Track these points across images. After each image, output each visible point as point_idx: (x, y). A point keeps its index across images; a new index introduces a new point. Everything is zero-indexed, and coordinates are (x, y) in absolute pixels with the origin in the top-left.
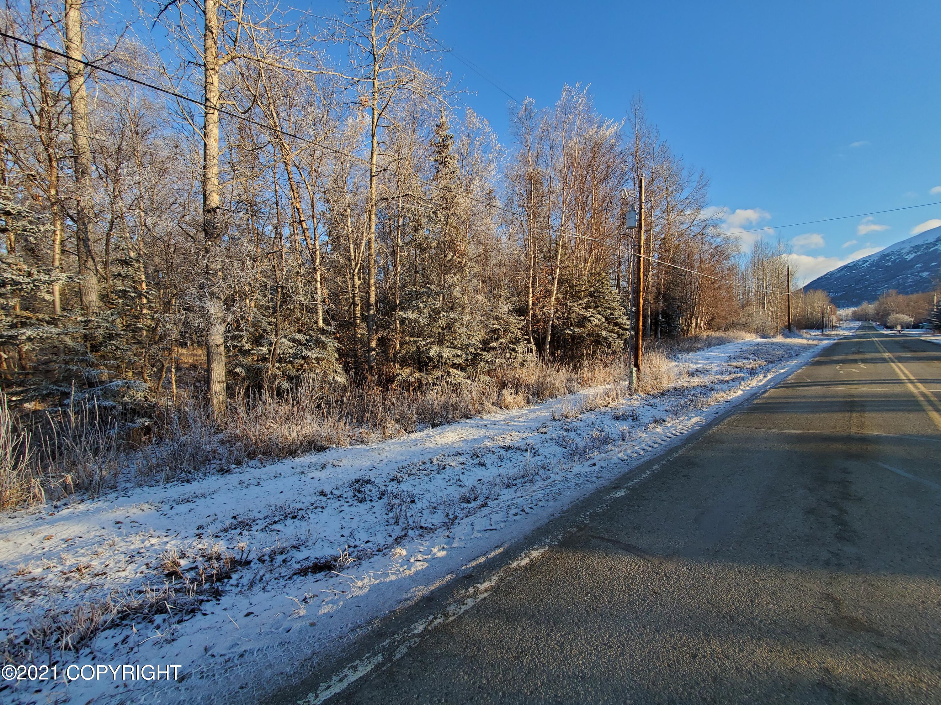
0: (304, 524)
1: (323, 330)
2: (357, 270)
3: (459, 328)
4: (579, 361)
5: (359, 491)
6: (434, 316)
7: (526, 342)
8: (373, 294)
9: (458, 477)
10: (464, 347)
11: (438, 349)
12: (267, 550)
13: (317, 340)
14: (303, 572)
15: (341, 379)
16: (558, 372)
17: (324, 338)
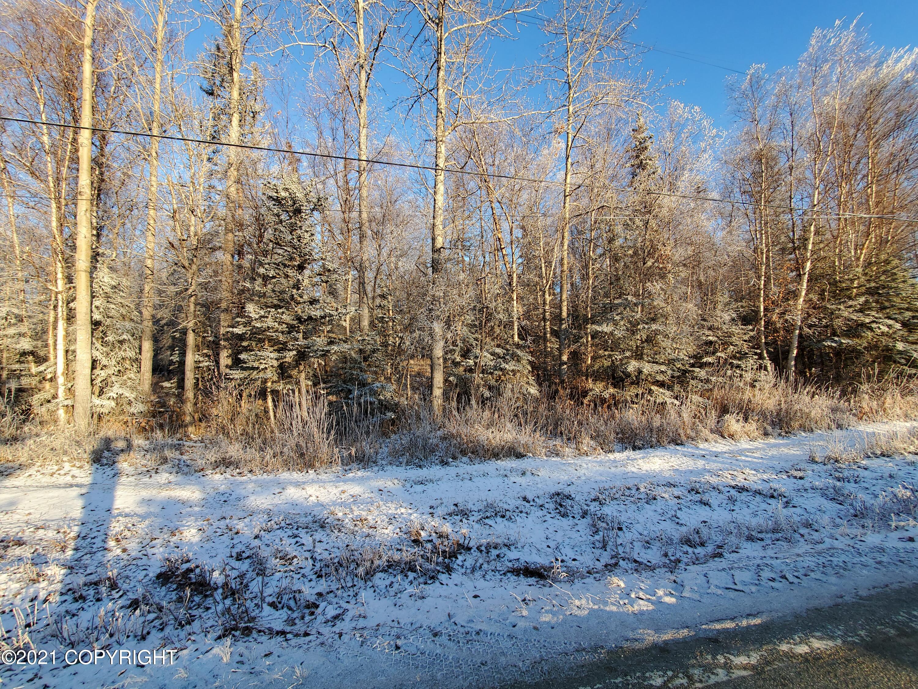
0: (512, 525)
1: (518, 344)
2: (548, 287)
3: (663, 341)
4: (850, 384)
5: (561, 505)
6: (633, 329)
7: (756, 357)
8: (565, 309)
9: (674, 513)
10: (670, 362)
11: (636, 364)
12: (484, 541)
13: (512, 354)
14: (516, 572)
15: (534, 391)
16: (813, 397)
17: (519, 352)
